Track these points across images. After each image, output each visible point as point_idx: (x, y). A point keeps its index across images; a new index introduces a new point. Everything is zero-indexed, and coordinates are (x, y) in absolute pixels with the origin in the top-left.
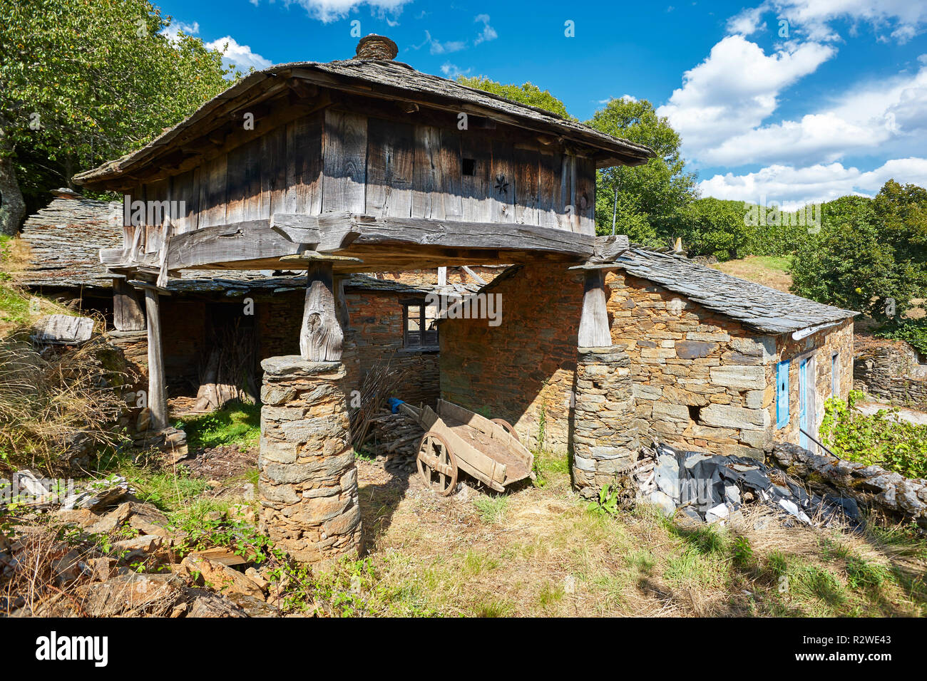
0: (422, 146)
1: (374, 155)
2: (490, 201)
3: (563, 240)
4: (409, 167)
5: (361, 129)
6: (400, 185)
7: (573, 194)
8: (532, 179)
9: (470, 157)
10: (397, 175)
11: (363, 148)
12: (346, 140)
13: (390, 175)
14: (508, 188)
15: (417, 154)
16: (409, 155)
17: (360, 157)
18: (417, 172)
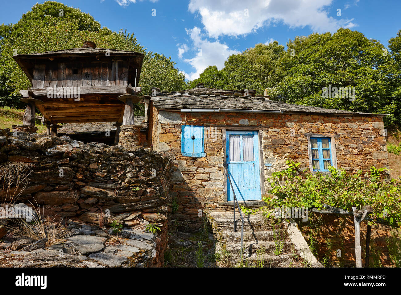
0: (61, 68)
1: (47, 74)
2: (83, 80)
3: (111, 89)
4: (56, 75)
5: (44, 67)
6: (54, 80)
7: (117, 73)
8: (99, 71)
9: (76, 69)
10: (53, 77)
11: (44, 72)
12: (40, 71)
13: (51, 78)
14: (89, 76)
15: (59, 71)
16: (57, 71)
17: (43, 74)
18: (59, 76)
